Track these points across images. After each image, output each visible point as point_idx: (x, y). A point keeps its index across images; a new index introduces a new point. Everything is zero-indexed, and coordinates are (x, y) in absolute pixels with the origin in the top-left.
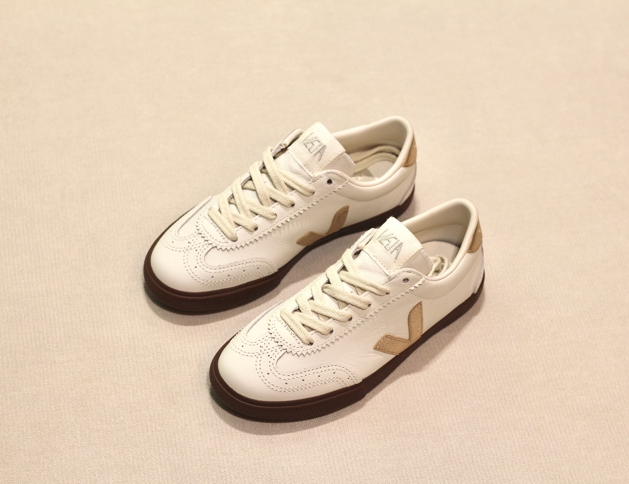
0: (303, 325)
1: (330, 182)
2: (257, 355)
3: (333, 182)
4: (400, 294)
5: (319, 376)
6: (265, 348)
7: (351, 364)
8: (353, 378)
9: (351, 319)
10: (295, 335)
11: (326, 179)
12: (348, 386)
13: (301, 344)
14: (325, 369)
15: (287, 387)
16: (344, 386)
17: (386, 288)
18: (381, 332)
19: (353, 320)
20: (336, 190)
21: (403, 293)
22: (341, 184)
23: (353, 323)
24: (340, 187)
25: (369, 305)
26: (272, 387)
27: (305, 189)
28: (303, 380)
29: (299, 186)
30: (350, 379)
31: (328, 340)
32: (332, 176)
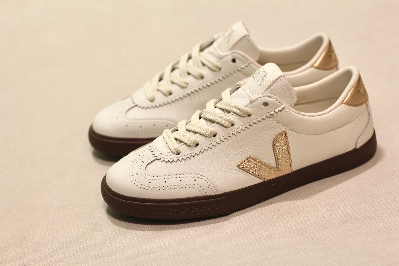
0: (176, 139)
1: (234, 61)
2: (134, 161)
3: (237, 61)
4: (261, 118)
5: (181, 181)
6: (142, 156)
7: (213, 176)
8: (213, 188)
9: (215, 136)
10: (168, 146)
11: (230, 58)
12: (208, 194)
13: (171, 153)
14: (187, 175)
15: (150, 185)
16: (204, 194)
17: (248, 110)
18: (245, 153)
19: (217, 136)
20: (239, 69)
21: (264, 117)
22: (244, 64)
23: (217, 139)
24: (243, 66)
25: (233, 125)
26: (138, 184)
27: (213, 64)
28: (165, 182)
29: (209, 62)
30: (210, 188)
31: (193, 151)
32: (236, 56)
